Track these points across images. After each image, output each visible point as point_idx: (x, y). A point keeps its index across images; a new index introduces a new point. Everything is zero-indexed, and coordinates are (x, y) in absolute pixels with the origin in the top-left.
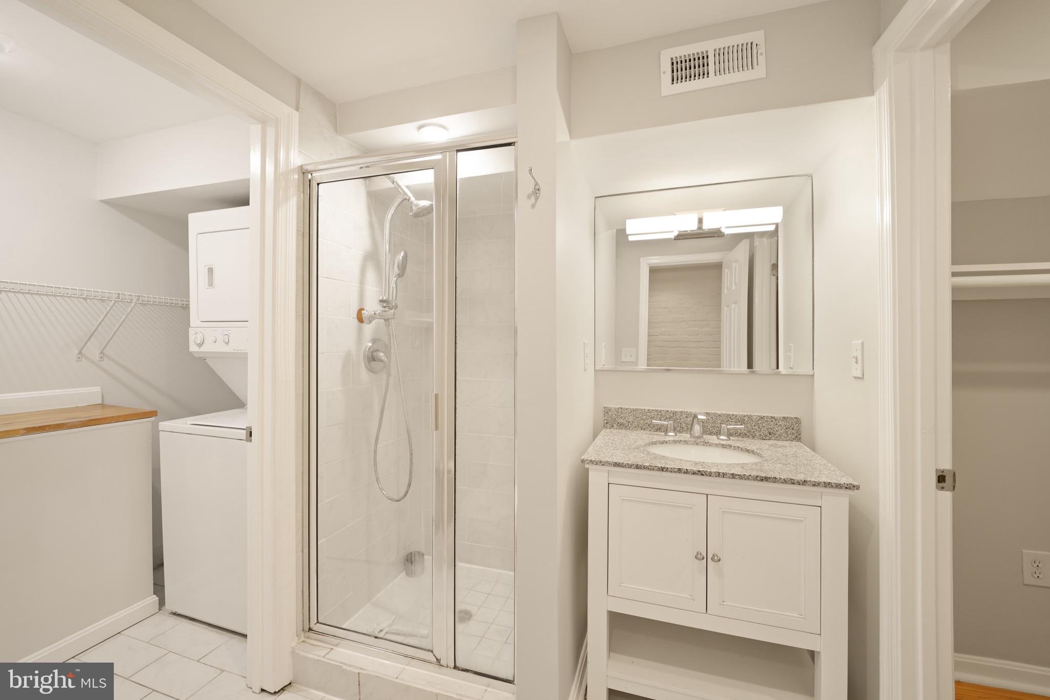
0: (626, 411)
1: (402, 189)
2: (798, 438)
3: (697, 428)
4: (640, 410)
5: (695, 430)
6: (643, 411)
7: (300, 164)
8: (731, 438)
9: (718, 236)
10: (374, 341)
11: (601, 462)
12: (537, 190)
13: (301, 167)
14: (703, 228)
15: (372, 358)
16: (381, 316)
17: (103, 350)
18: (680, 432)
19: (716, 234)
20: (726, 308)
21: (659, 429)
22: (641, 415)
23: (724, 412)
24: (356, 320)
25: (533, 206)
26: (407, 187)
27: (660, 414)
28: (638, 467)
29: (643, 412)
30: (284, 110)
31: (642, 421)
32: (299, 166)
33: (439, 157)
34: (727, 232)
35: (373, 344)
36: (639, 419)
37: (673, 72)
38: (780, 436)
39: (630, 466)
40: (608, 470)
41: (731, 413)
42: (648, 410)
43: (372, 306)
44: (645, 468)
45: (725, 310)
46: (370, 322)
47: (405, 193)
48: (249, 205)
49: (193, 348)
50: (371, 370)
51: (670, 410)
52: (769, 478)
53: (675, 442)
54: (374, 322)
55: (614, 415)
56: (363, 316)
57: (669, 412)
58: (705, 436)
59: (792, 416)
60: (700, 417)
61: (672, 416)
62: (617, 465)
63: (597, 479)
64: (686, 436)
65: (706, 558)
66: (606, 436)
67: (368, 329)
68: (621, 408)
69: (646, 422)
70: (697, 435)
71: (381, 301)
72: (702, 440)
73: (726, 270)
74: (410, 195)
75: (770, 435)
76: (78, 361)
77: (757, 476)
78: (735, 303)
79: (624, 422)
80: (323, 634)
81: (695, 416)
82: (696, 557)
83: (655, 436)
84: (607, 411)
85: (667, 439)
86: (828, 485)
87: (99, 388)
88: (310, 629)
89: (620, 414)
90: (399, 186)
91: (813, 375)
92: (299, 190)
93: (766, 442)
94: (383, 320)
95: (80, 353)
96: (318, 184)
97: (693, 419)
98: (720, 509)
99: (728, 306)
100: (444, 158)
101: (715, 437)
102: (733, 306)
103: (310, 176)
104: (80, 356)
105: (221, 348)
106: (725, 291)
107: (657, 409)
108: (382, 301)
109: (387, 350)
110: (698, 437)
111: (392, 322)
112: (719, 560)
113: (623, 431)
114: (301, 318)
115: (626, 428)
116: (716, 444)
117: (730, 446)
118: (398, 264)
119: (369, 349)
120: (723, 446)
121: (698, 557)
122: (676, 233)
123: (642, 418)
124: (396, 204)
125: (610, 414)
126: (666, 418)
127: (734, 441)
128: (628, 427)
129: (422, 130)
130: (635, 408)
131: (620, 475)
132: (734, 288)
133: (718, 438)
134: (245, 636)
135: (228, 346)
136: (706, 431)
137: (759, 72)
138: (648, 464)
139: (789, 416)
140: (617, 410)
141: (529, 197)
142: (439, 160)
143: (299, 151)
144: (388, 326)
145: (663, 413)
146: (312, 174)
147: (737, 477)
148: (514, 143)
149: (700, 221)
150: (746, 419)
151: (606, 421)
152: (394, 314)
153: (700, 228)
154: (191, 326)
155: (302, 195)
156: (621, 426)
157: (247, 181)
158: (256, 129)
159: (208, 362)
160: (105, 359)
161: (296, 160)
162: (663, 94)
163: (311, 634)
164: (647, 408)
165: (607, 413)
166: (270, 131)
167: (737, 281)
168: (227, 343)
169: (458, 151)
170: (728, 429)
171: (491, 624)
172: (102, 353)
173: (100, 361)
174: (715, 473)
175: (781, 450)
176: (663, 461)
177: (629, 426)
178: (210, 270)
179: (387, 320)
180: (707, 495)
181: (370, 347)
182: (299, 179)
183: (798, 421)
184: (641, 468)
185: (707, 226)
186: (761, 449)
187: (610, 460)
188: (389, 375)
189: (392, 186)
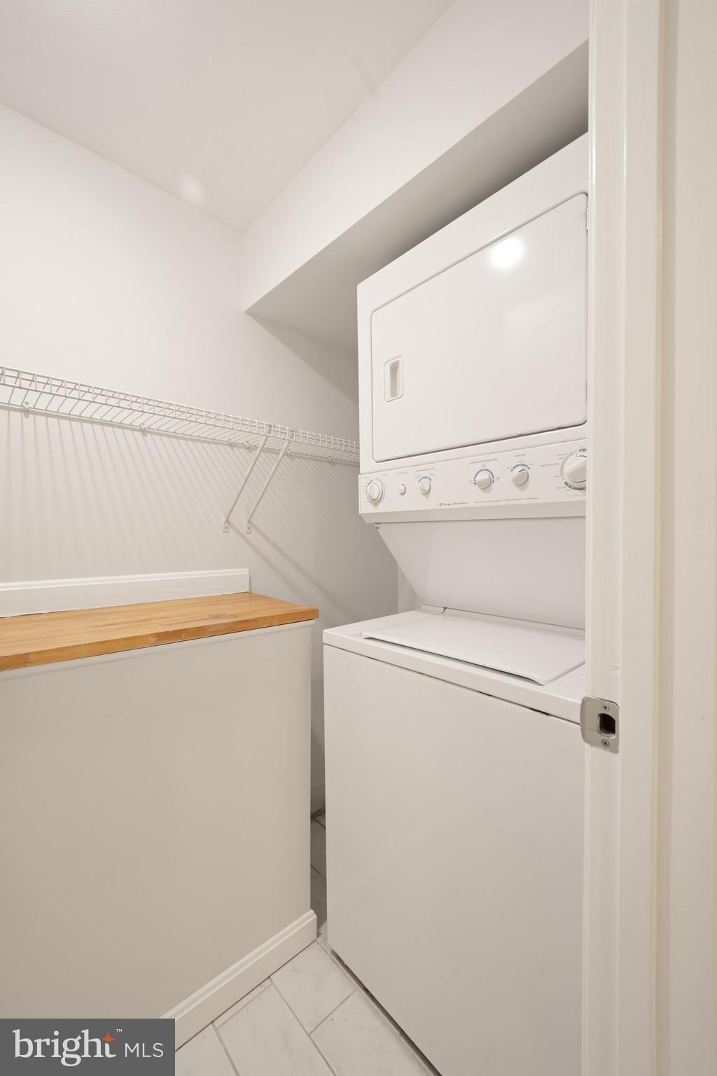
17: (250, 519)
49: (365, 508)
76: (224, 532)
87: (246, 569)
95: (227, 521)
104: (227, 525)
105: (413, 503)
135: (427, 498)
154: (361, 472)
159: (381, 534)
160: (253, 531)
168: (427, 493)
172: (249, 522)
173: (247, 533)
178: (394, 369)
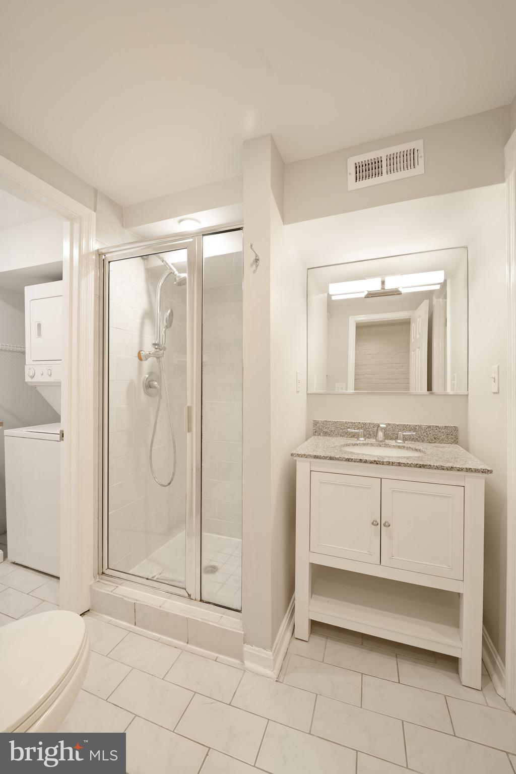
0: (329, 423)
1: (169, 266)
2: (456, 442)
3: (381, 434)
4: (340, 422)
5: (379, 437)
7: (96, 249)
8: (406, 442)
9: (398, 294)
10: (151, 374)
11: (305, 455)
12: (257, 260)
13: (98, 250)
14: (386, 288)
15: (148, 386)
16: (154, 355)
18: (369, 438)
19: (396, 292)
20: (413, 353)
21: (354, 436)
22: (340, 426)
23: (401, 424)
24: (137, 359)
25: (254, 271)
26: (172, 264)
27: (354, 425)
28: (331, 458)
29: (342, 424)
30: (86, 212)
31: (341, 430)
32: (96, 250)
33: (191, 240)
34: (403, 291)
35: (149, 376)
36: (339, 429)
37: (356, 173)
38: (443, 440)
39: (325, 458)
40: (310, 462)
41: (406, 424)
43: (148, 348)
44: (336, 459)
45: (412, 353)
46: (147, 359)
47: (171, 269)
48: (62, 279)
49: (27, 379)
50: (148, 394)
51: (361, 422)
52: (426, 465)
53: (364, 444)
54: (150, 359)
55: (321, 426)
56: (142, 355)
58: (386, 441)
59: (452, 426)
60: (381, 426)
61: (363, 426)
62: (316, 457)
63: (302, 468)
64: (373, 441)
65: (380, 524)
66: (313, 440)
67: (147, 364)
68: (326, 421)
69: (344, 431)
70: (381, 440)
71: (153, 344)
72: (384, 443)
73: (413, 324)
74: (175, 270)
75: (435, 439)
77: (417, 464)
78: (418, 348)
79: (328, 431)
80: (112, 576)
81: (379, 426)
82: (372, 523)
83: (350, 441)
84: (316, 423)
85: (358, 442)
86: (469, 470)
88: (103, 573)
89: (325, 425)
90: (167, 264)
91: (468, 395)
92: (96, 267)
93: (432, 444)
94: (155, 358)
96: (109, 262)
97: (378, 428)
98: (391, 488)
99: (413, 351)
100: (194, 241)
101: (394, 441)
102: (418, 350)
103: (104, 257)
105: (46, 379)
106: (412, 340)
107: (352, 421)
108: (155, 344)
109: (159, 379)
110: (381, 441)
111: (162, 359)
112: (389, 526)
113: (327, 438)
114: (97, 355)
115: (329, 435)
116: (394, 446)
117: (404, 447)
118: (166, 318)
119: (147, 379)
120: (399, 447)
121: (374, 523)
122: (366, 293)
123: (341, 428)
124: (165, 276)
125: (318, 425)
126: (359, 428)
127: (408, 444)
129: (182, 223)
130: (336, 421)
131: (318, 465)
132: (418, 337)
133: (396, 442)
134: (59, 578)
135: (50, 377)
136: (387, 436)
137: (419, 170)
138: (338, 456)
139: (449, 425)
140: (323, 422)
141: (252, 265)
142: (190, 242)
143: (96, 239)
144: (159, 362)
145: (356, 424)
146: (105, 255)
147: (402, 465)
148: (242, 228)
149: (383, 283)
150: (417, 428)
151: (315, 431)
152: (163, 354)
153: (383, 288)
154: (26, 364)
155: (98, 270)
156: (326, 434)
157: (61, 263)
158: (67, 224)
159: (38, 390)
161: (95, 246)
162: (350, 189)
163: (103, 576)
164: (345, 421)
166: (76, 226)
167: (420, 331)
168: (50, 375)
169: (203, 235)
170: (403, 435)
171: (231, 575)
174: (386, 462)
175: (441, 449)
176: (350, 455)
177: (332, 434)
178: (39, 325)
179: (158, 358)
180: (381, 478)
181: (148, 378)
182: (96, 259)
183: (456, 429)
184: (333, 460)
185: (389, 286)
186: (426, 449)
187: (312, 454)
188: (161, 397)
189: (162, 264)
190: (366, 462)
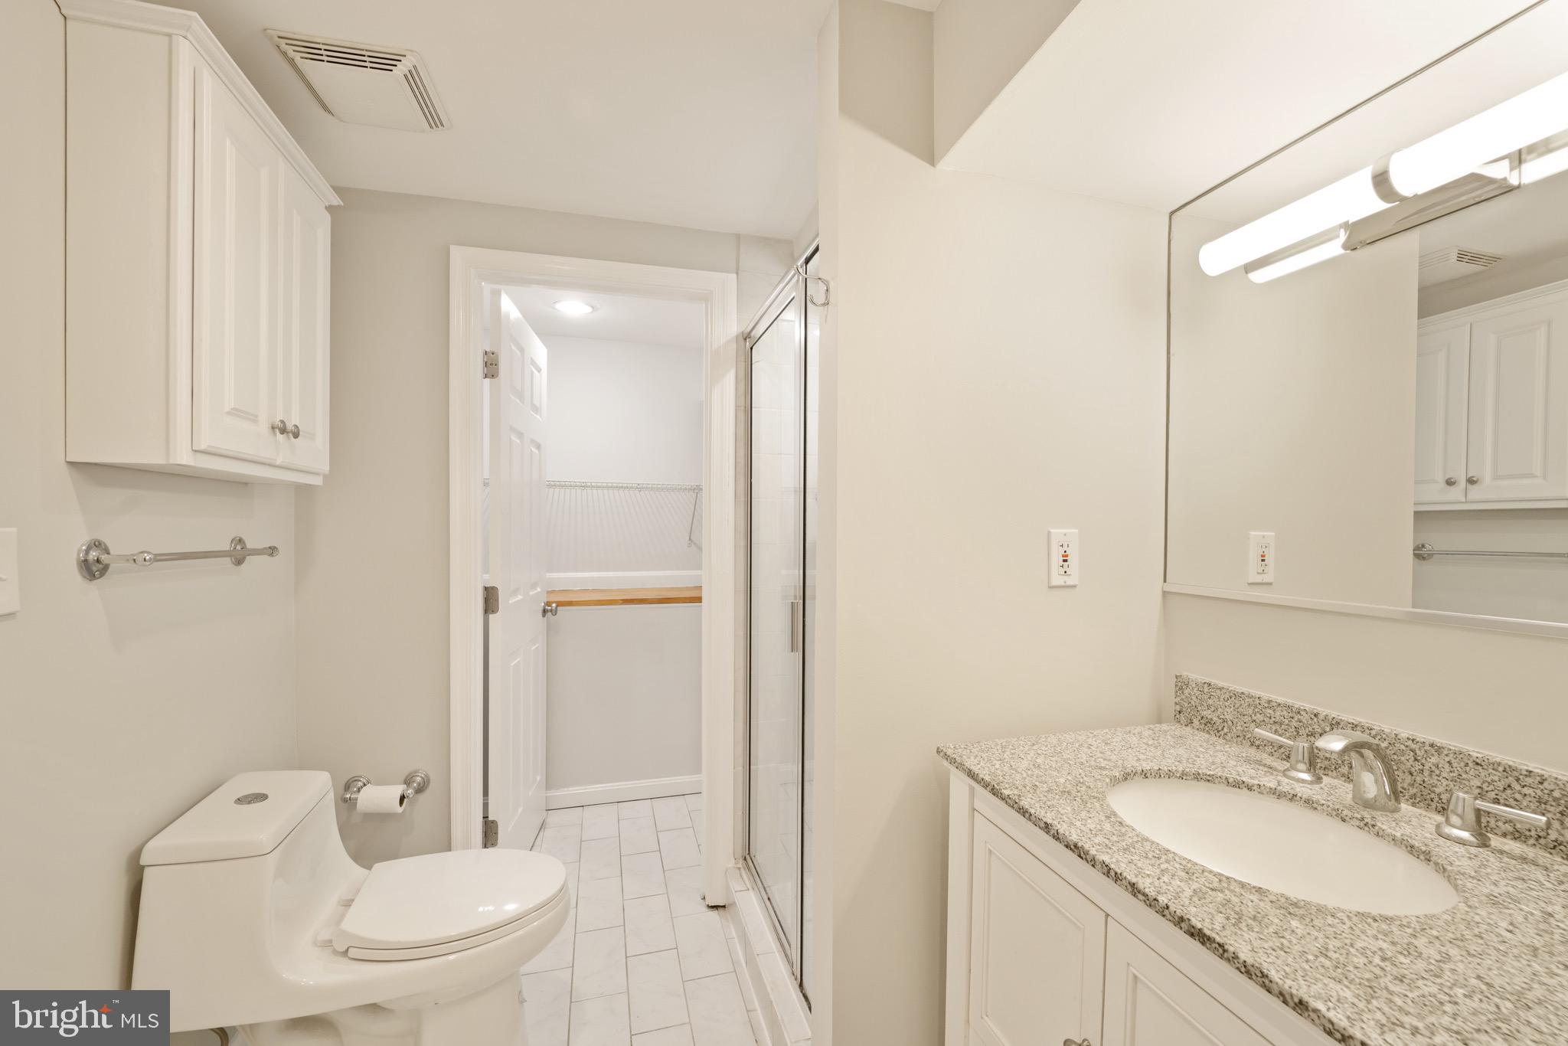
0: (1218, 692)
4: (1250, 696)
6: (1258, 701)
22: (1251, 712)
27: (1298, 720)
29: (1255, 704)
36: (1247, 719)
42: (1269, 702)
55: (1194, 698)
57: (1321, 717)
61: (1328, 729)
68: (1210, 685)
79: (1215, 719)
84: (1181, 684)
85: (1286, 786)
88: (745, 858)
89: (1206, 697)
96: (751, 348)
103: (749, 341)
107: (1290, 702)
113: (1211, 739)
115: (1218, 733)
123: (1254, 718)
125: (1186, 692)
126: (1313, 734)
128: (1222, 733)
130: (1239, 689)
140: (1201, 687)
145: (1305, 718)
146: (750, 337)
151: (1178, 708)
156: (1207, 724)
164: (1266, 696)
165: (1181, 689)
177: (1225, 730)
190: (1057, 837)
